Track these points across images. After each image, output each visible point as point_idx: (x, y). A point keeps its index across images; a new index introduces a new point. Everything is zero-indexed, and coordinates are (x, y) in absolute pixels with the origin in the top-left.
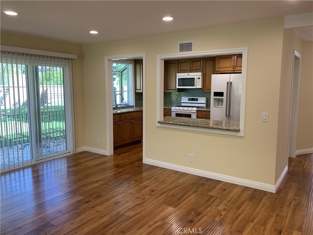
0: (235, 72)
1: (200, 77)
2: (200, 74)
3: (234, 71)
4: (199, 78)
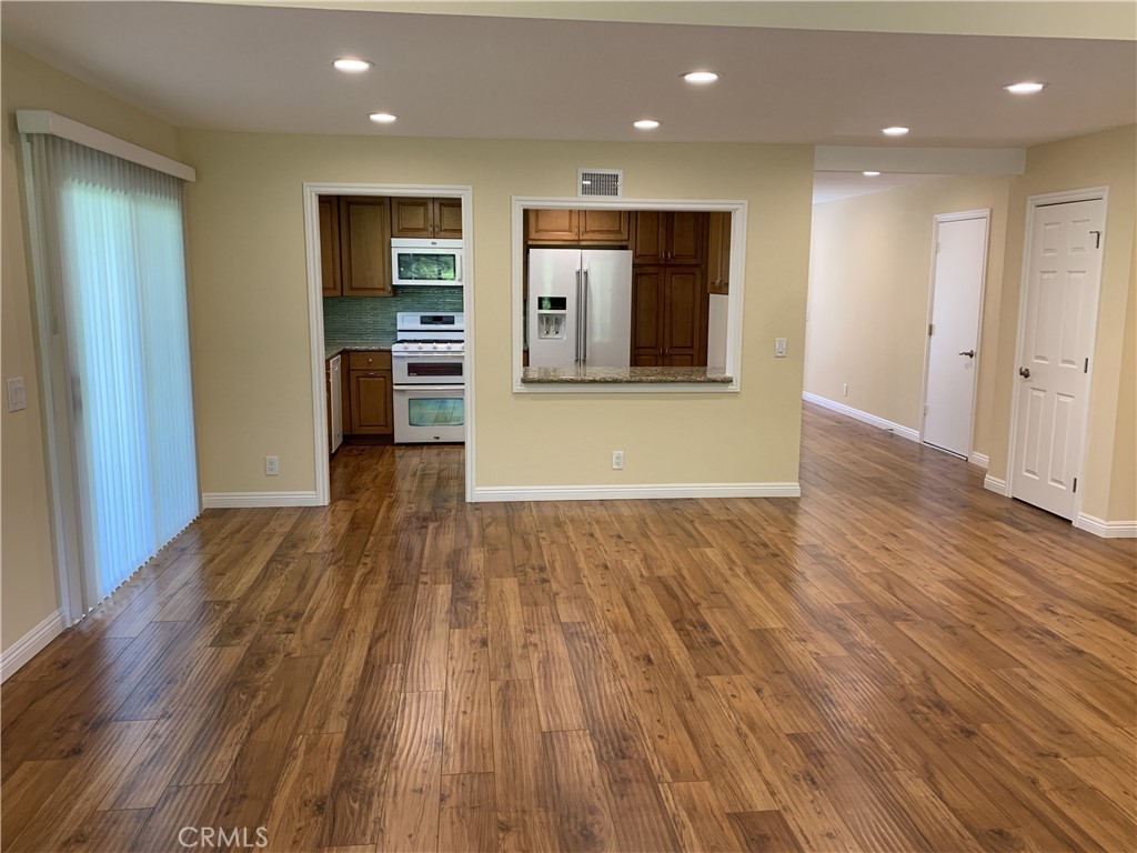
3: (579, 241)
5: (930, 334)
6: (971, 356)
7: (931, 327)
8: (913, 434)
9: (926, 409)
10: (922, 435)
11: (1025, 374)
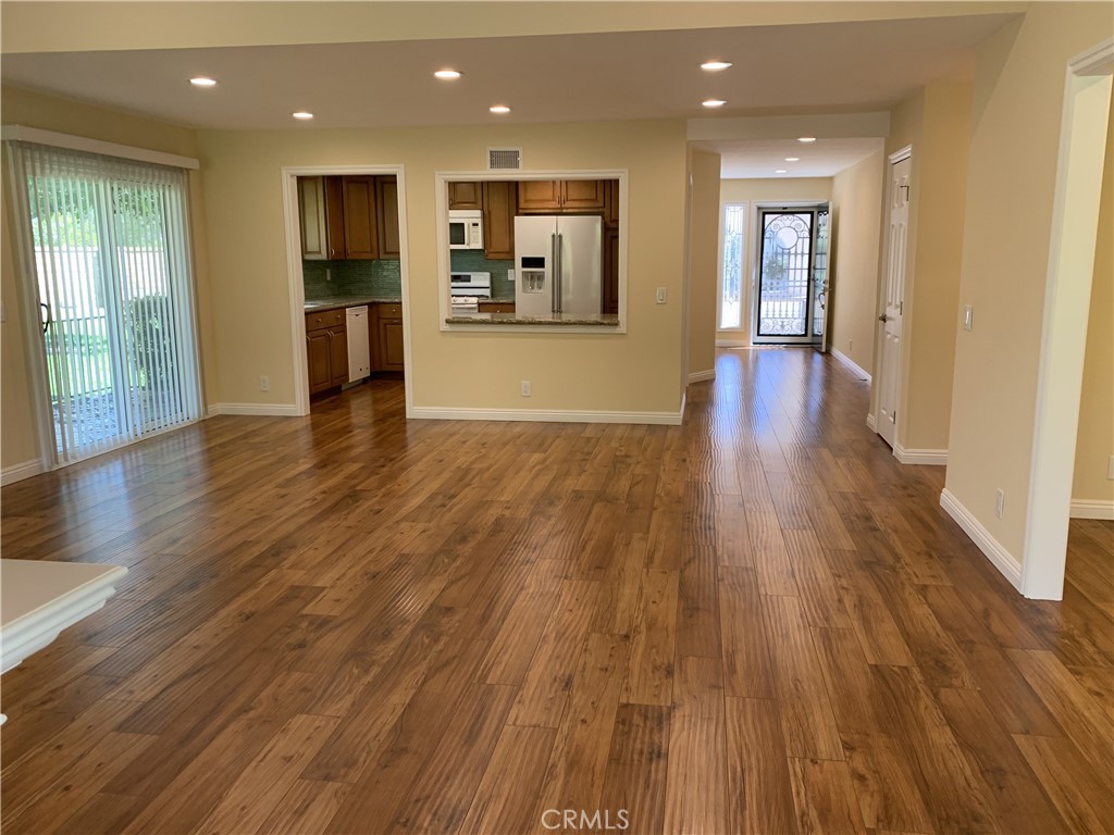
0: (564, 211)
1: (479, 221)
2: (478, 213)
3: (562, 208)
4: (476, 225)
11: (884, 320)
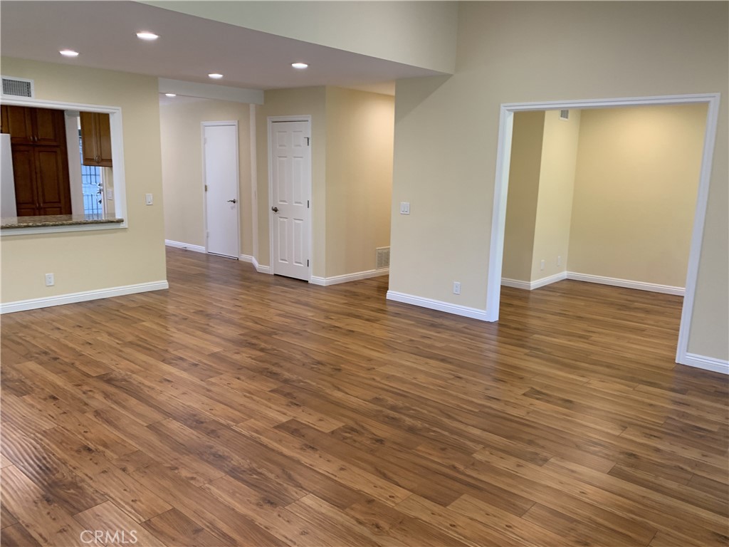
5: (206, 190)
6: (234, 202)
7: (206, 187)
8: (201, 249)
9: (208, 233)
10: (207, 248)
11: (275, 210)
